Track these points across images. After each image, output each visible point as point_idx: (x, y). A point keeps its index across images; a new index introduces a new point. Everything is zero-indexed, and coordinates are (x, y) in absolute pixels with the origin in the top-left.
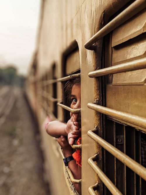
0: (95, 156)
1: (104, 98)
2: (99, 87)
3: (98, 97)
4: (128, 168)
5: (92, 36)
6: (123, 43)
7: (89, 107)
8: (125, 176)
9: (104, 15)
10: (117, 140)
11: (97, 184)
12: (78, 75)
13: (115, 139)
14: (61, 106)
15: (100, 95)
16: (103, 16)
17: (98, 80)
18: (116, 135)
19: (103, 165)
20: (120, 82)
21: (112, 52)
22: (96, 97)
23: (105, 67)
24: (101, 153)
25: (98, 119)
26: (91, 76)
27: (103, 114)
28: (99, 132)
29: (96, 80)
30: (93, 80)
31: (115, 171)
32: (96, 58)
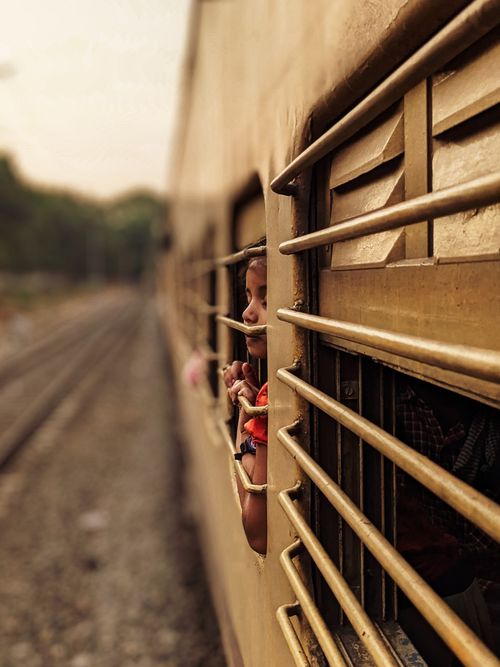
0: (293, 424)
1: (314, 298)
2: (304, 275)
3: (302, 295)
4: (366, 445)
5: (288, 163)
6: (350, 182)
7: (280, 318)
8: (361, 470)
9: (312, 121)
10: (342, 391)
11: (297, 486)
12: (260, 248)
13: (338, 388)
14: (225, 323)
15: (305, 293)
16: (309, 124)
17: (302, 259)
18: (342, 380)
19: (312, 445)
20: (344, 263)
21: (332, 199)
22: (297, 297)
23: (316, 230)
24: (307, 418)
25: (300, 344)
26: (284, 252)
27: (311, 331)
28: (304, 372)
29: (298, 260)
30: (290, 259)
31: (340, 458)
32: (297, 211)
